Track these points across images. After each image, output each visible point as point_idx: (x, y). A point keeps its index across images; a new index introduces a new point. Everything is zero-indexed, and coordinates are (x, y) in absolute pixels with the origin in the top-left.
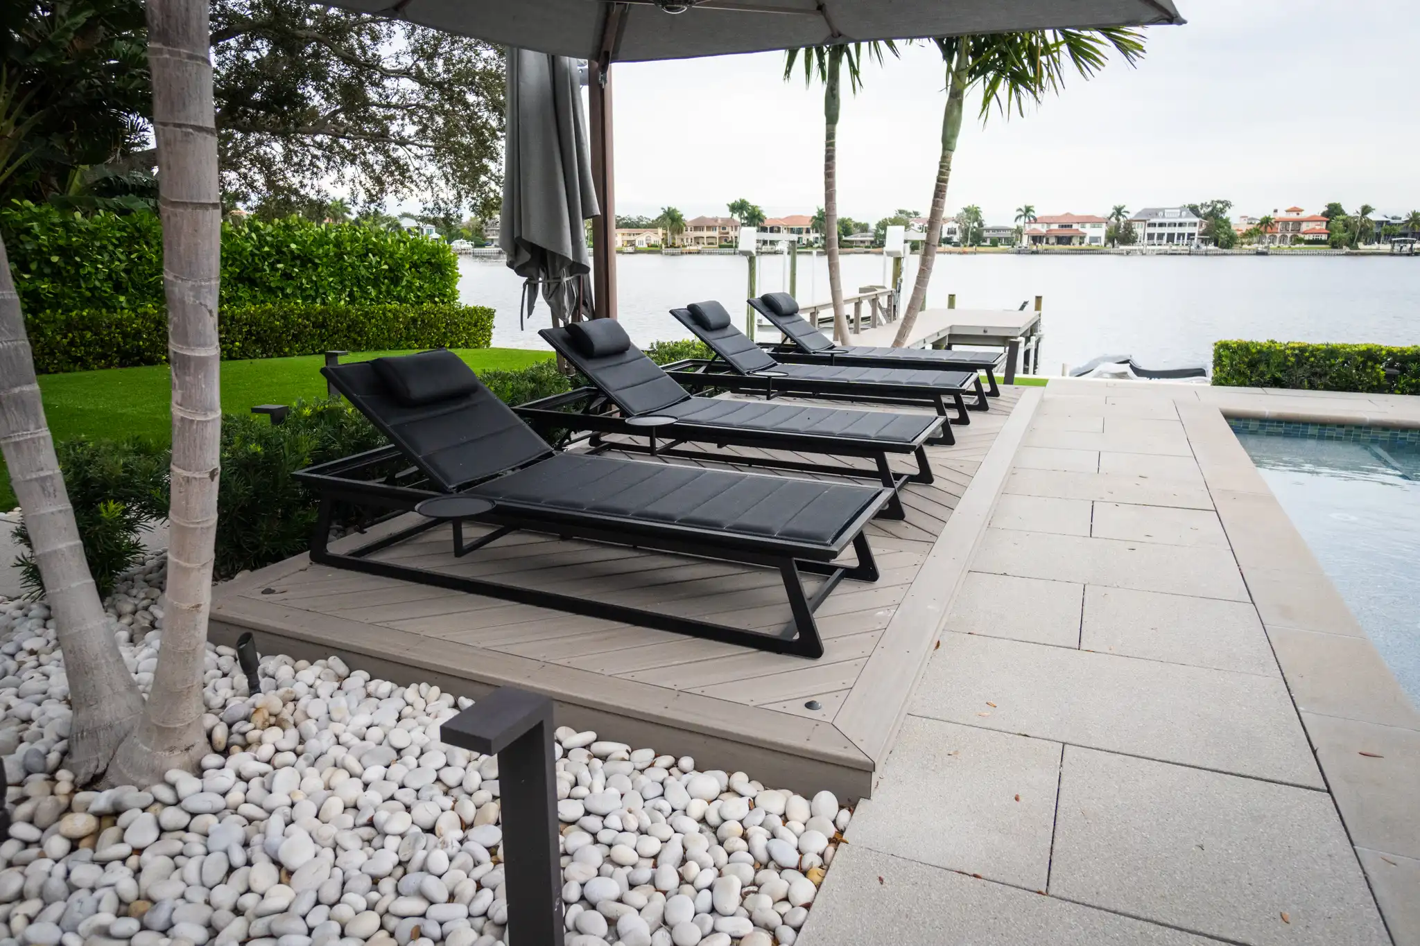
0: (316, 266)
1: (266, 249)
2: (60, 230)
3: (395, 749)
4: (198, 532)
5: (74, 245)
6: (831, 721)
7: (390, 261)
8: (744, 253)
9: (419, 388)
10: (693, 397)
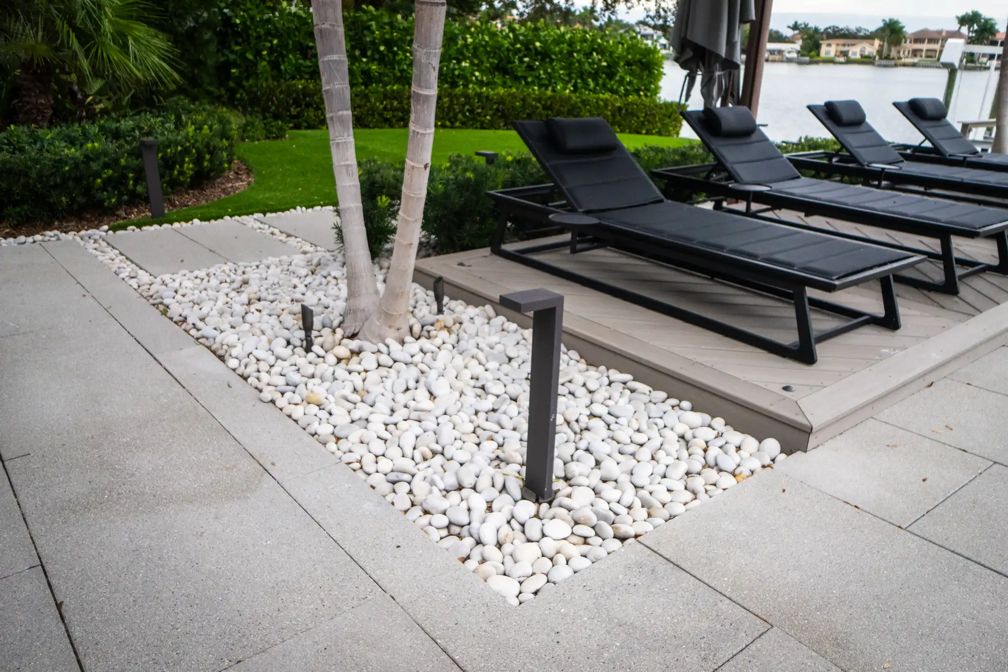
0: (552, 60)
1: (518, 46)
2: (387, 27)
3: (508, 357)
4: (415, 199)
5: (395, 39)
6: (795, 399)
7: (609, 59)
8: (945, 65)
9: (573, 142)
10: (803, 178)
